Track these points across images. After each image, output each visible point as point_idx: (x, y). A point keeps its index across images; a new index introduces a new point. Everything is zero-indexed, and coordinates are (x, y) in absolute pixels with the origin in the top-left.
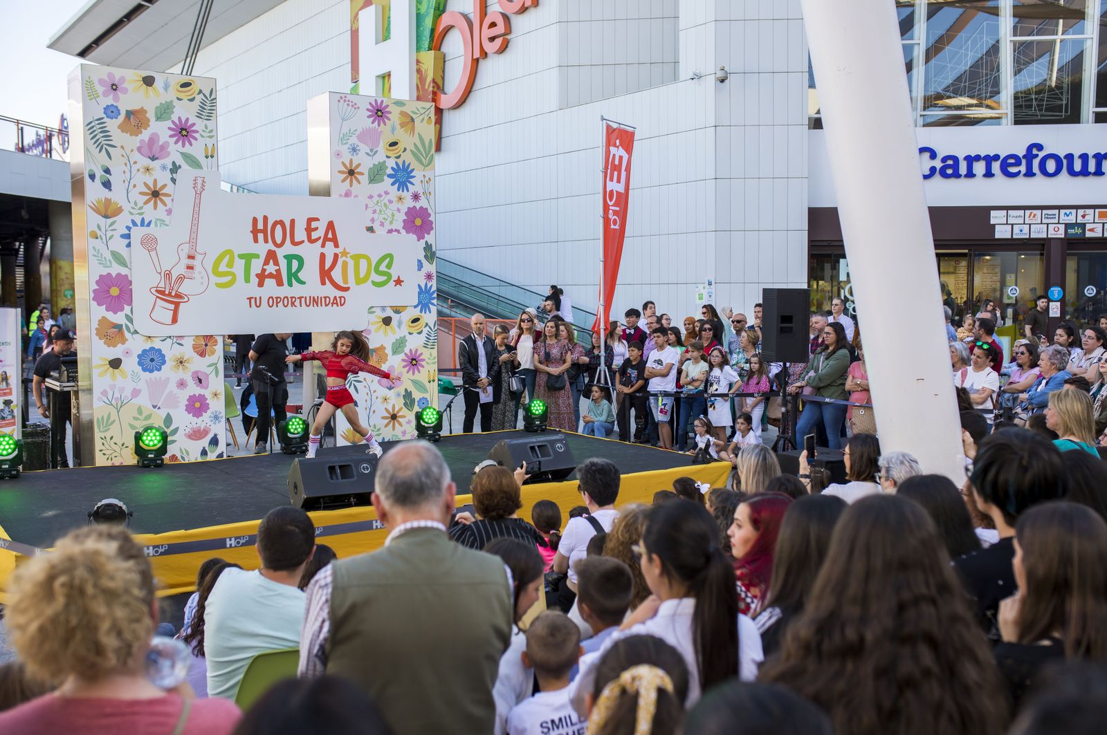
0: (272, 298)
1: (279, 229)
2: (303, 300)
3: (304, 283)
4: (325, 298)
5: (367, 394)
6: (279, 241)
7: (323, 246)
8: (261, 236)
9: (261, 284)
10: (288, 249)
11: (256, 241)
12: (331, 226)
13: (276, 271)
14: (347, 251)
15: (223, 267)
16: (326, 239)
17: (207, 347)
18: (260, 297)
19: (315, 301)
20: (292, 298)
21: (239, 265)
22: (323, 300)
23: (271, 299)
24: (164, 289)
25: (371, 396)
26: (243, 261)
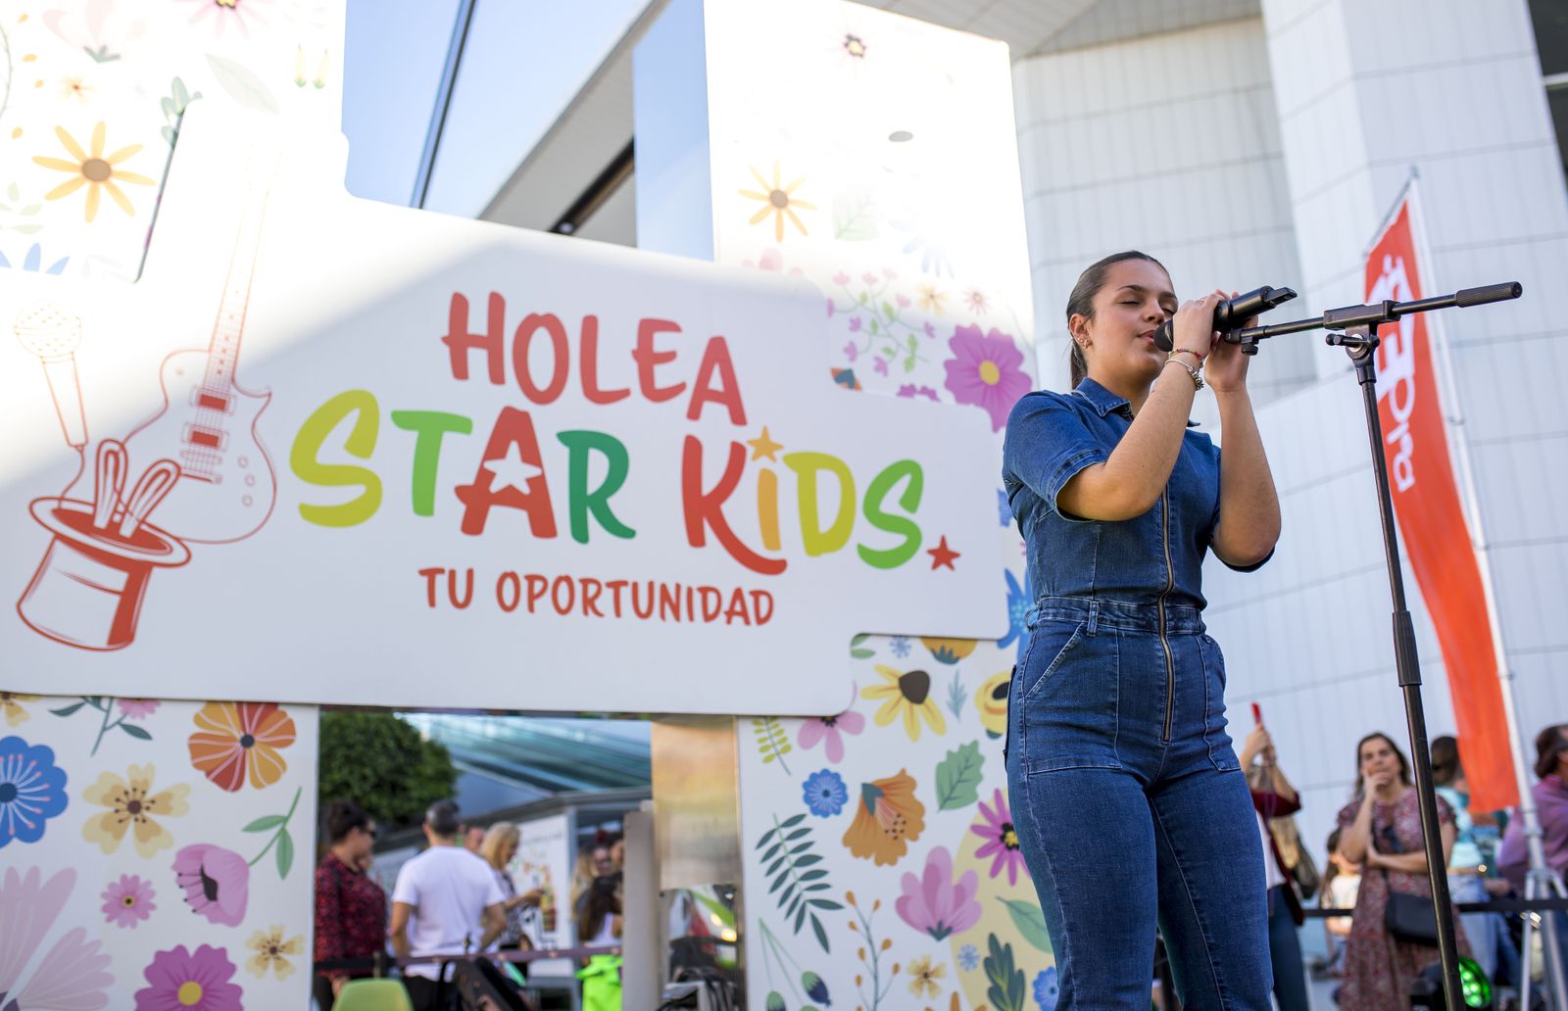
0: (513, 576)
1: (541, 344)
2: (626, 593)
3: (627, 533)
4: (704, 591)
5: (861, 953)
6: (542, 380)
7: (694, 413)
8: (477, 358)
9: (473, 524)
10: (572, 410)
11: (460, 371)
12: (717, 352)
13: (530, 481)
14: (774, 438)
15: (333, 451)
16: (702, 394)
17: (253, 750)
18: (470, 573)
19: (669, 601)
20: (585, 582)
21: (395, 452)
22: (697, 597)
23: (509, 584)
24: (89, 510)
25: (876, 960)
26: (411, 437)
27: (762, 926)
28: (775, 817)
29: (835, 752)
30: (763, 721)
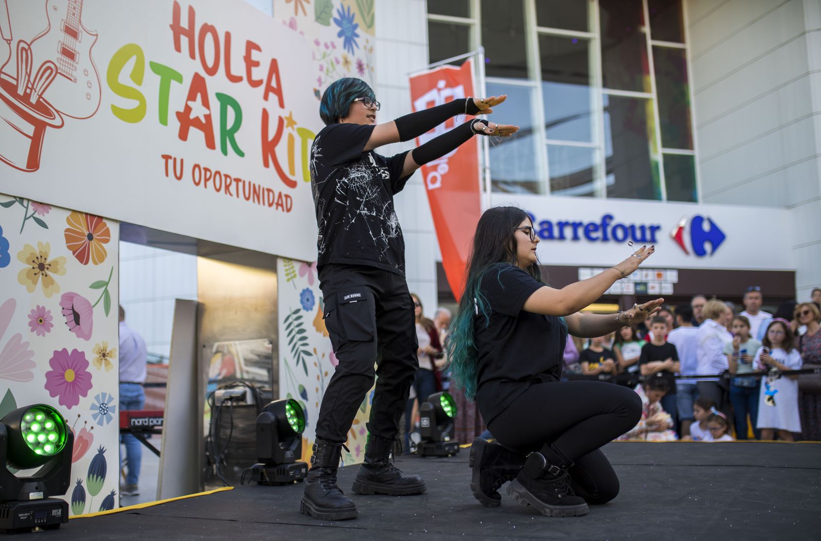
0: (199, 166)
1: (209, 41)
2: (241, 184)
3: (241, 154)
4: (269, 190)
5: (318, 377)
6: (210, 63)
7: (266, 97)
8: (184, 41)
10: (222, 83)
11: (178, 47)
12: (274, 67)
13: (206, 116)
14: (294, 118)
15: (124, 77)
16: (269, 89)
17: (93, 242)
19: (256, 193)
20: (226, 176)
21: (151, 84)
22: (266, 193)
23: (197, 170)
24: (14, 82)
25: (323, 381)
26: (158, 78)
27: (285, 361)
28: (290, 308)
29: (311, 280)
30: (287, 261)
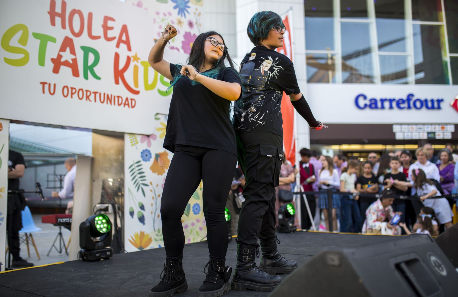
0: (67, 87)
1: (76, 18)
2: (98, 95)
3: (99, 78)
4: (118, 97)
5: (153, 198)
6: (77, 30)
7: (118, 46)
8: (58, 20)
9: (56, 70)
10: (83, 41)
11: (53, 23)
12: (124, 29)
13: (73, 60)
14: (139, 56)
15: (14, 42)
16: (120, 41)
18: (55, 85)
19: (109, 99)
20: (87, 91)
21: (33, 45)
22: (116, 99)
23: (66, 89)
25: (156, 200)
26: (38, 42)
27: (129, 190)
28: (133, 161)
29: (149, 145)
30: (131, 135)
